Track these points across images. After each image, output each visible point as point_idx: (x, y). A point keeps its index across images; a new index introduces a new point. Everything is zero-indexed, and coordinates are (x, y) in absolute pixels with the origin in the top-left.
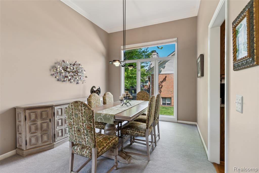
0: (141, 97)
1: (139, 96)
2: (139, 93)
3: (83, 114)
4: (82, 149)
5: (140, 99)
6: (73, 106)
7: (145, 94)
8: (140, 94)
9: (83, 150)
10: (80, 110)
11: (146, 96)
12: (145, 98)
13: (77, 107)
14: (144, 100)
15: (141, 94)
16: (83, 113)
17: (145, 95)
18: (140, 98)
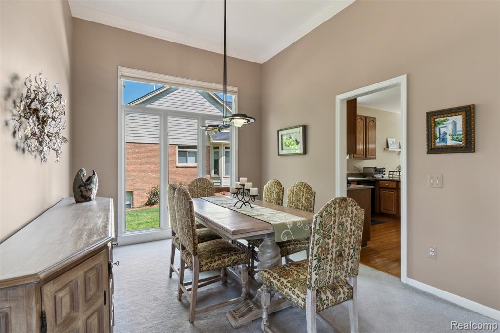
0: (199, 191)
1: (195, 189)
2: (195, 183)
3: (354, 219)
4: (334, 292)
5: (198, 195)
6: (338, 209)
7: (207, 184)
8: (197, 184)
9: (338, 292)
10: (350, 213)
11: (210, 188)
12: (207, 191)
13: (344, 208)
14: (206, 195)
15: (199, 184)
16: (354, 217)
17: (207, 186)
18: (197, 192)
